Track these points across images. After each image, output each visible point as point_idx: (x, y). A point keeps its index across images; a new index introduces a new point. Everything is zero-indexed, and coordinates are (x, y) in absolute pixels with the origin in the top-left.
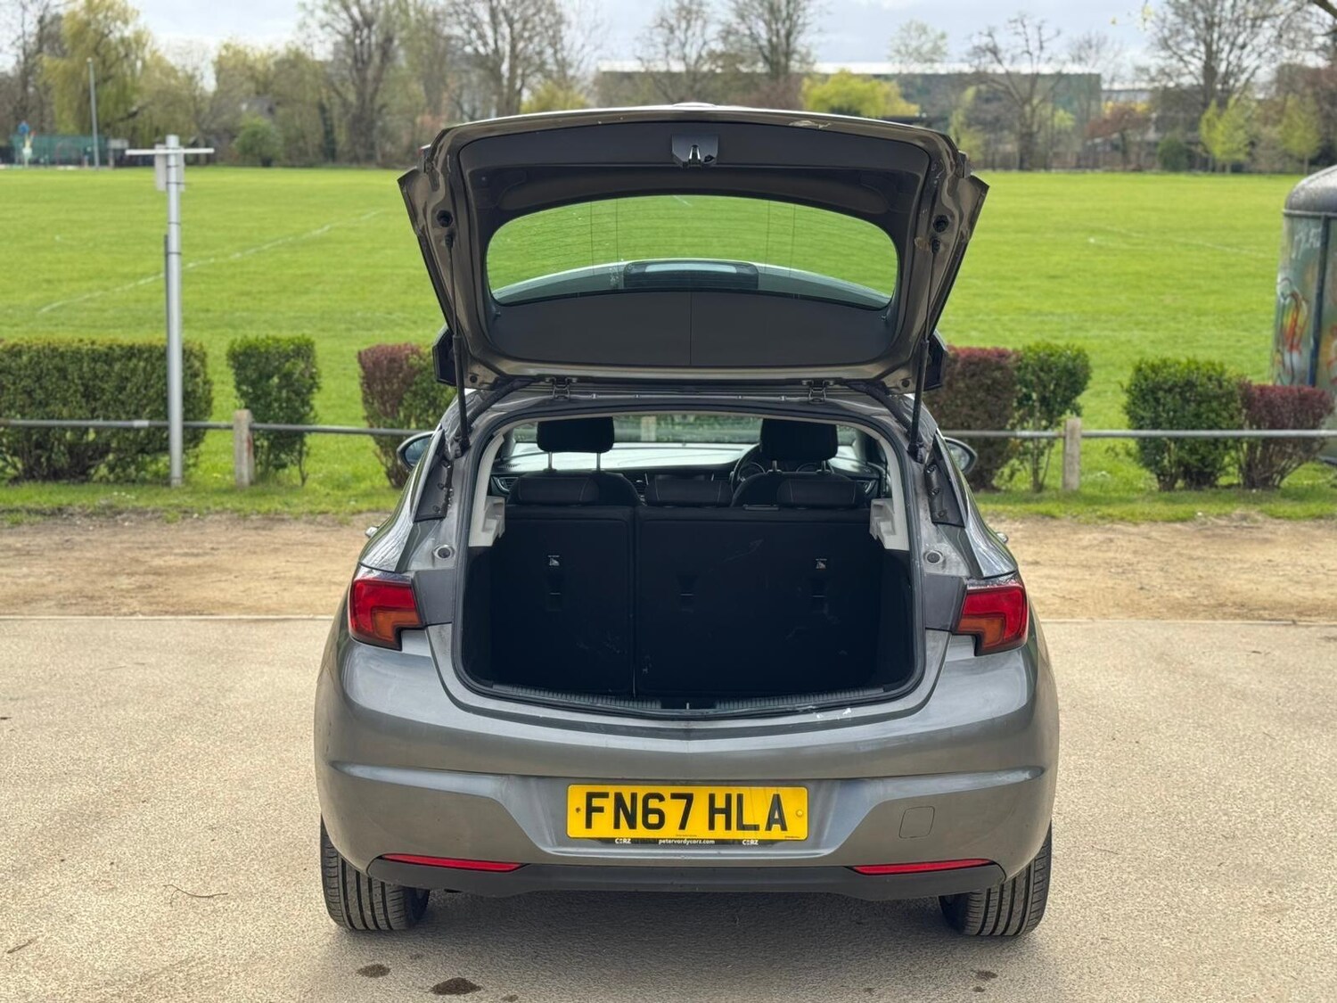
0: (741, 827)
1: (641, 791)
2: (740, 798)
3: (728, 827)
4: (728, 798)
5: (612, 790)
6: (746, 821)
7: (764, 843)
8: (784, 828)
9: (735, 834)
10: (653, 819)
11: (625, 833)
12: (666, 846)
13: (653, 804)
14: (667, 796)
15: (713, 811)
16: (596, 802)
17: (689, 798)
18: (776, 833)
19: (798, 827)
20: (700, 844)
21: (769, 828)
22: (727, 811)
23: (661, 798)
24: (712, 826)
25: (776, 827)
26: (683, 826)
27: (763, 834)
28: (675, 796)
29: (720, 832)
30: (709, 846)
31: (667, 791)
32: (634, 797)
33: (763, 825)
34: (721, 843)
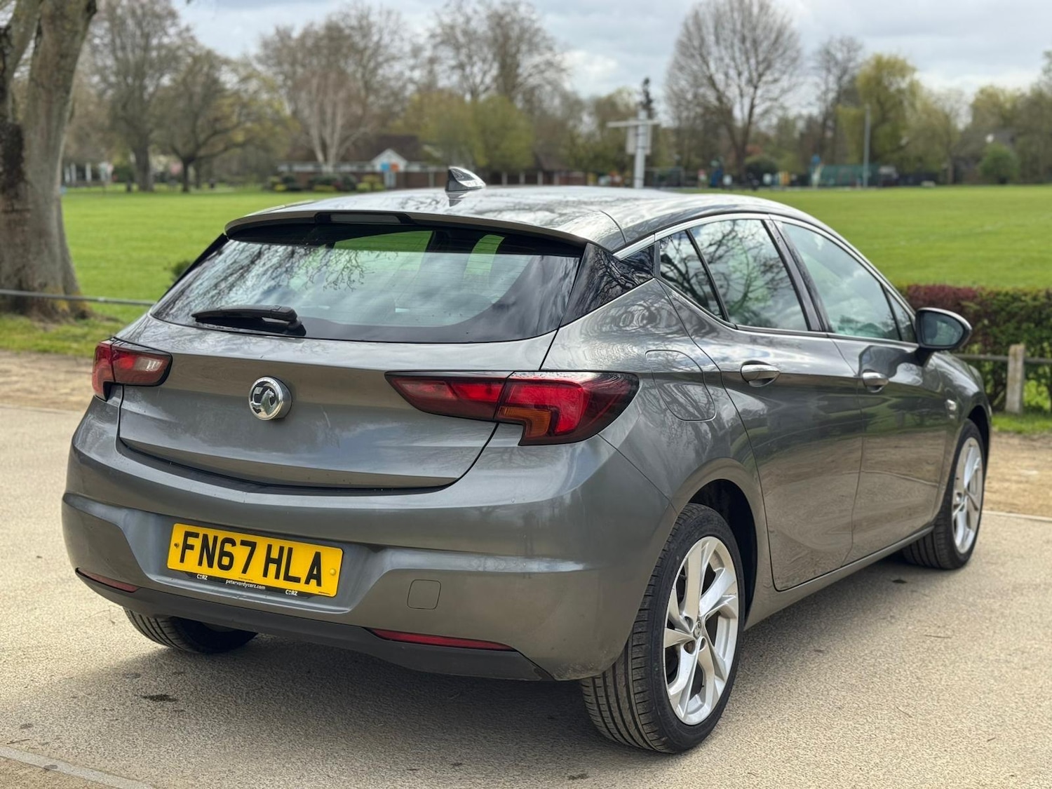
0: (288, 578)
1: (222, 535)
2: (290, 550)
3: (277, 577)
4: (282, 549)
5: (202, 531)
6: (291, 574)
7: (302, 595)
8: (319, 584)
9: (281, 583)
10: (226, 561)
11: (205, 571)
12: (230, 586)
13: (228, 547)
14: (238, 542)
15: (269, 560)
16: (191, 541)
17: (253, 546)
18: (312, 588)
19: (330, 585)
20: (254, 589)
21: (307, 582)
22: (278, 562)
23: (234, 544)
24: (265, 574)
25: (313, 582)
26: (245, 571)
27: (302, 587)
28: (244, 543)
29: (271, 581)
30: (260, 591)
31: (238, 537)
32: (216, 539)
33: (303, 580)
34: (270, 590)
